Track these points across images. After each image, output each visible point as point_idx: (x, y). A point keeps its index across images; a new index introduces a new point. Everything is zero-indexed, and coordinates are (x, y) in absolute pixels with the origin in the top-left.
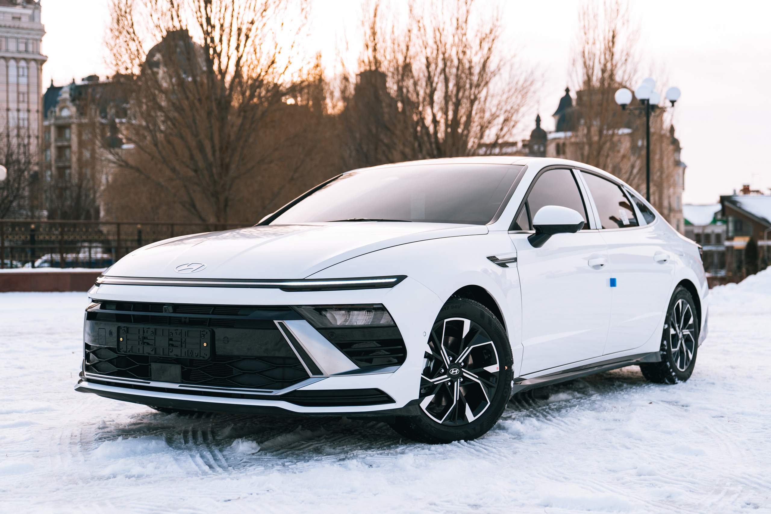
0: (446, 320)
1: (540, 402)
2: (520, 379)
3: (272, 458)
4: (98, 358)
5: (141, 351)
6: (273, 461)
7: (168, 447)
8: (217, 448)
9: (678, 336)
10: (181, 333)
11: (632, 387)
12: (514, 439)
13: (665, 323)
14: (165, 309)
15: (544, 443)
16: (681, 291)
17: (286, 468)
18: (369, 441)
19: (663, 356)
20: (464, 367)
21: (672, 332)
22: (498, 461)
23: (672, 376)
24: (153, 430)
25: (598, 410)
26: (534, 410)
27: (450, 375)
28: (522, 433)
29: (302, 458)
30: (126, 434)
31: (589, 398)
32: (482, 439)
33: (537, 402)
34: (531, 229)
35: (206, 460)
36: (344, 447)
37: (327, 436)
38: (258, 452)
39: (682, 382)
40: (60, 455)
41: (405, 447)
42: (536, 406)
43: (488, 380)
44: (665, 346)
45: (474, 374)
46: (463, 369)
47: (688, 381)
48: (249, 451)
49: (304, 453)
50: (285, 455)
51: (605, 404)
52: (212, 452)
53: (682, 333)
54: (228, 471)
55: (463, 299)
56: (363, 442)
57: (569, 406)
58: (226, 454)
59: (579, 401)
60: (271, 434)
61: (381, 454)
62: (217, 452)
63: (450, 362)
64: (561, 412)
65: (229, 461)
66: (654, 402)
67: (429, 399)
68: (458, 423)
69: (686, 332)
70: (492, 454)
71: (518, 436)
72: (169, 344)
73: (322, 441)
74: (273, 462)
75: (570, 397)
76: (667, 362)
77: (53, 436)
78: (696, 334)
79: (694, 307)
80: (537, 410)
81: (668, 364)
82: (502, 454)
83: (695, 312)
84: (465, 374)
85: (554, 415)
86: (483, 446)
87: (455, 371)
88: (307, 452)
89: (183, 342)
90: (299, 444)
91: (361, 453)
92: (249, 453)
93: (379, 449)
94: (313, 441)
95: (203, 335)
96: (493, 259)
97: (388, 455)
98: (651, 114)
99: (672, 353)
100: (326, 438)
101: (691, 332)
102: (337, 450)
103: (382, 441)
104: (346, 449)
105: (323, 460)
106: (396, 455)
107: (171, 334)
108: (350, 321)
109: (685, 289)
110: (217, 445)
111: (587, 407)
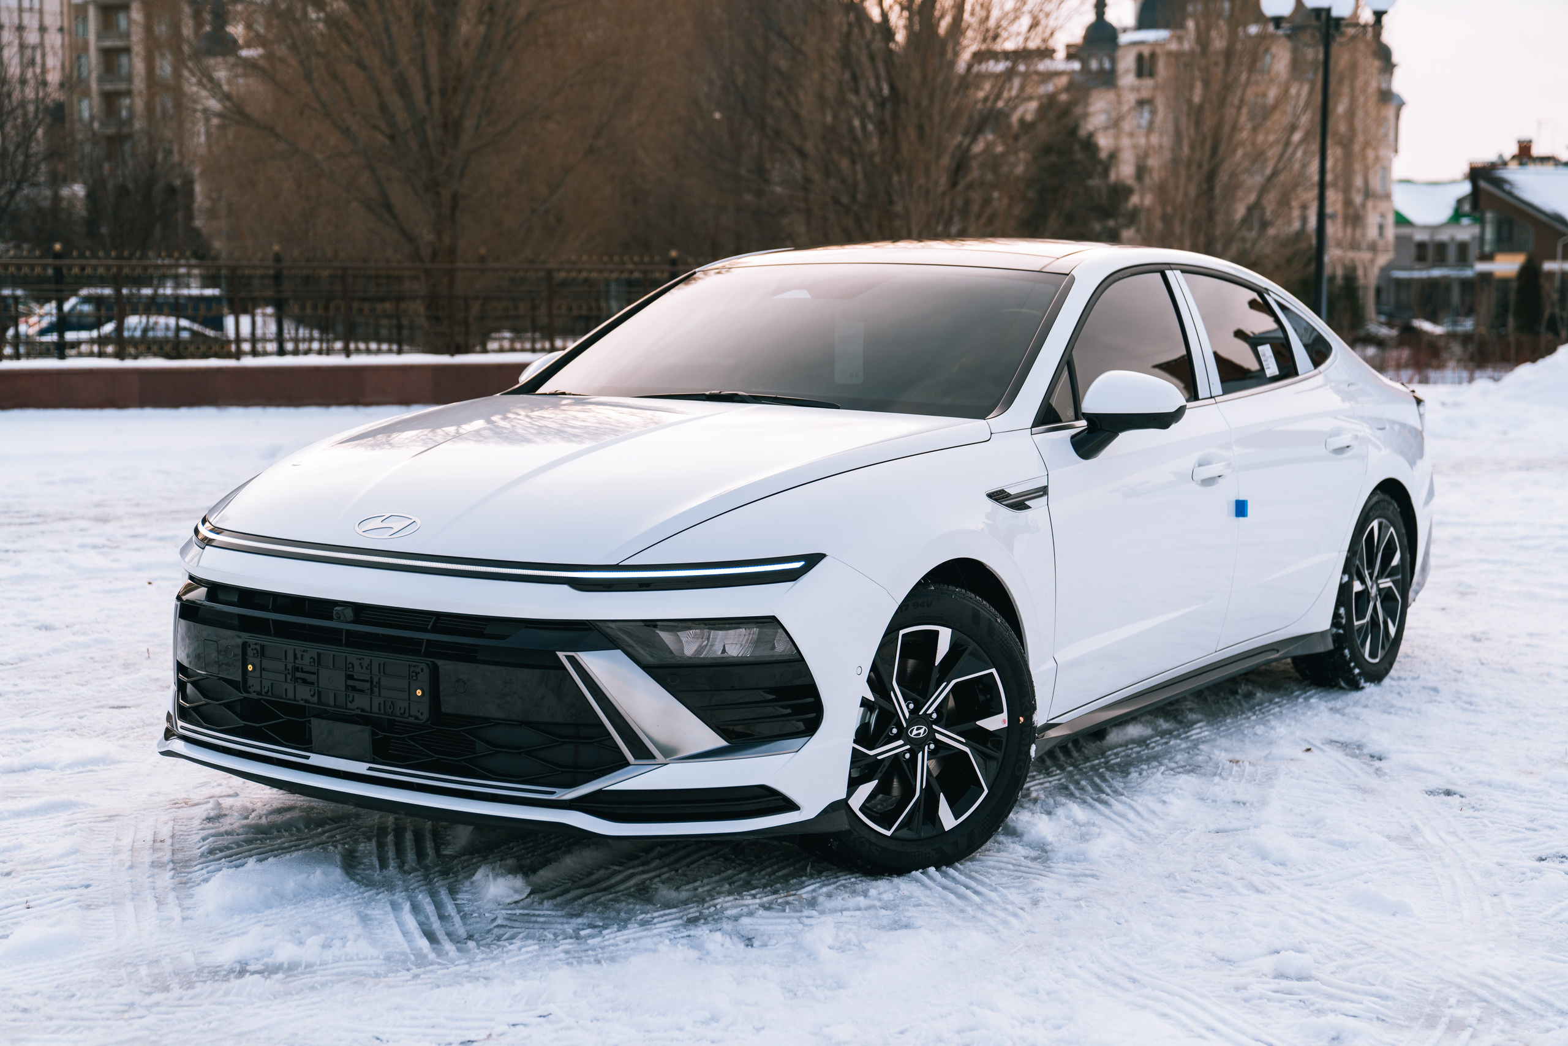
0: (902, 632)
1: (1088, 746)
2: (1049, 727)
3: (554, 913)
4: (205, 696)
5: (291, 695)
6: (556, 923)
7: (348, 879)
8: (445, 882)
9: (1369, 593)
10: (370, 665)
11: (1274, 699)
12: (1035, 859)
13: (1344, 572)
14: (337, 613)
15: (1093, 876)
16: (1377, 503)
17: (584, 947)
18: (747, 866)
19: (1337, 638)
20: (936, 722)
21: (1357, 587)
22: (1000, 928)
23: (1354, 676)
24: (317, 826)
25: (1203, 771)
26: (1075, 772)
27: (909, 740)
28: (1051, 843)
29: (613, 914)
30: (263, 838)
31: (1187, 732)
32: (971, 860)
33: (1082, 747)
34: (1077, 419)
35: (422, 919)
36: (698, 884)
37: (663, 850)
38: (529, 895)
39: (1373, 685)
40: (133, 899)
41: (818, 885)
42: (1080, 758)
43: (985, 745)
44: (1342, 618)
45: (957, 734)
46: (934, 727)
47: (1386, 681)
48: (508, 896)
49: (616, 900)
50: (579, 905)
51: (1217, 752)
52: (433, 895)
53: (1378, 585)
54: (468, 951)
55: (937, 586)
56: (735, 868)
57: (1145, 757)
58: (463, 902)
59: (1166, 743)
60: (552, 842)
61: (768, 908)
62: (444, 895)
63: (911, 712)
64: (1130, 777)
65: (469, 922)
66: (1315, 746)
67: (865, 790)
68: (926, 832)
69: (1386, 583)
70: (989, 908)
71: (1043, 853)
72: (347, 687)
73: (653, 865)
74: (556, 926)
75: (1148, 731)
76: (1345, 648)
77: (118, 839)
78: (1405, 586)
79: (1403, 531)
80: (1081, 770)
81: (1347, 652)
82: (1009, 907)
83: (1405, 541)
84: (938, 736)
85: (1115, 784)
86: (973, 884)
87: (918, 732)
88: (622, 898)
89: (375, 683)
90: (608, 871)
91: (729, 904)
92: (509, 900)
93: (765, 890)
94: (636, 862)
95: (414, 674)
96: (998, 496)
97: (784, 911)
98: (1333, 37)
99: (1356, 628)
100: (661, 856)
101: (1393, 582)
102: (684, 893)
103: (771, 866)
104: (700, 890)
105: (656, 920)
106: (801, 911)
107: (350, 666)
108: (710, 649)
109: (1387, 498)
110: (445, 873)
111: (1182, 763)
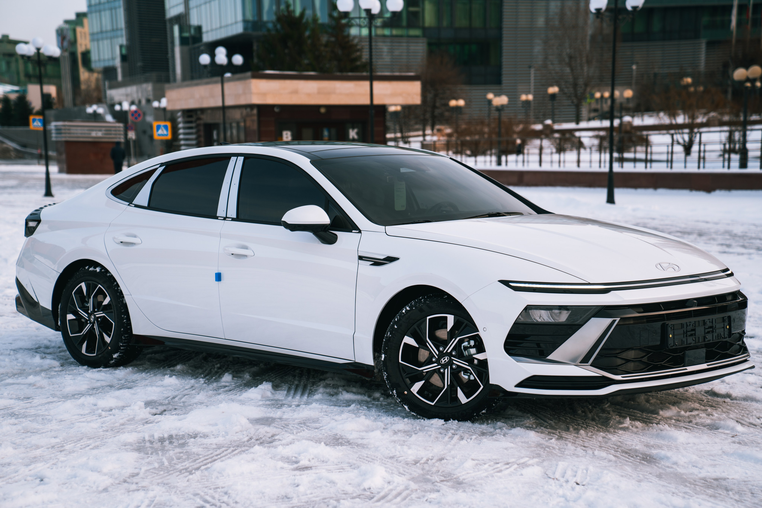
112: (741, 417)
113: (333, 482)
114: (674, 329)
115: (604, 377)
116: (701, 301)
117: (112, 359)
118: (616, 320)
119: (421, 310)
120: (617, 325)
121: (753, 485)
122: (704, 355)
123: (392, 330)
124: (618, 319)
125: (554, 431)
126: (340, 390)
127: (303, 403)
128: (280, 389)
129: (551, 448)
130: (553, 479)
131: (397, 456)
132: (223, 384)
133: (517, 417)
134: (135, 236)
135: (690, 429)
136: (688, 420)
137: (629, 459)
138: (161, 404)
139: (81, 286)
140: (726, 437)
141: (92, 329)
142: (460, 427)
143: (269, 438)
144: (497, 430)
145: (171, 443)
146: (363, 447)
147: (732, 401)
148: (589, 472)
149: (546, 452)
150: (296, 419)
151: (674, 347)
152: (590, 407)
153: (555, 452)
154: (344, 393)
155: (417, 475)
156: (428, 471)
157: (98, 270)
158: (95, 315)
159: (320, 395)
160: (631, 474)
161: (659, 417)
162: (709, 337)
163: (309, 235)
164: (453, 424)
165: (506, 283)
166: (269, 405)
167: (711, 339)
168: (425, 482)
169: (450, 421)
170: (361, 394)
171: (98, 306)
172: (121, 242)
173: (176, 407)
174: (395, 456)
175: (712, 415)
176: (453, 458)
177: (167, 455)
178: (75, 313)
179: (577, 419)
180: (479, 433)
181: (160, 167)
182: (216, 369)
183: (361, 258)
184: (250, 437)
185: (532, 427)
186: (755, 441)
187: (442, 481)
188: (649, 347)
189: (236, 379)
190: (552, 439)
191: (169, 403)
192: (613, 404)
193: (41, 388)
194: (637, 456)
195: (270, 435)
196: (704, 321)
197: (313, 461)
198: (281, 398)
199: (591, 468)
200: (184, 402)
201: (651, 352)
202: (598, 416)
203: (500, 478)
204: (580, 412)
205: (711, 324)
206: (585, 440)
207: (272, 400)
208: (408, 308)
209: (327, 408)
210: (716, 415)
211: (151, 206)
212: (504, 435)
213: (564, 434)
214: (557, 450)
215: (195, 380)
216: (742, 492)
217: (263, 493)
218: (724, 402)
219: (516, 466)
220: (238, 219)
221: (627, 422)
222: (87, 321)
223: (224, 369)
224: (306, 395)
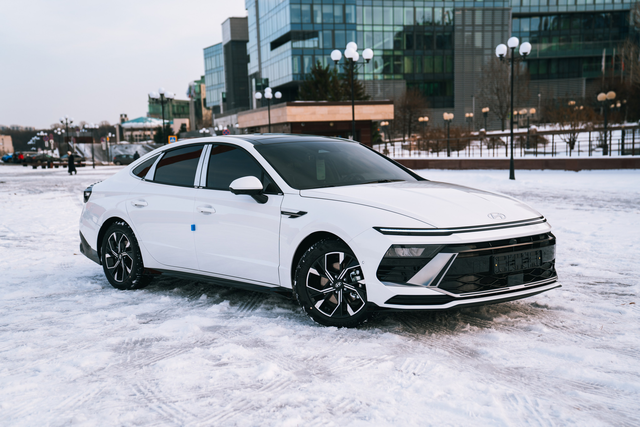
112: (549, 321)
113: (237, 376)
114: (498, 260)
115: (447, 295)
116: (519, 240)
117: (132, 284)
118: (455, 255)
119: (321, 249)
120: (456, 258)
121: (541, 372)
122: (523, 278)
123: (302, 264)
124: (457, 254)
125: (414, 335)
126: (275, 305)
127: (246, 315)
128: (235, 305)
129: (407, 347)
130: (399, 371)
131: (293, 355)
132: (200, 301)
133: (391, 324)
134: (144, 201)
135: (511, 331)
136: (512, 324)
137: (460, 354)
138: (151, 316)
139: (113, 235)
140: (534, 336)
141: (120, 264)
142: (348, 332)
143: (210, 341)
144: (373, 335)
145: (141, 344)
146: (272, 348)
147: (548, 310)
148: (426, 365)
149: (402, 350)
150: (236, 327)
151: (499, 273)
152: (446, 316)
153: (408, 350)
154: (277, 308)
155: (301, 369)
156: (311, 366)
157: (123, 224)
158: (122, 255)
159: (260, 309)
160: (456, 366)
161: (492, 323)
162: (525, 265)
163: (249, 197)
164: (344, 330)
165: (378, 229)
166: (222, 317)
167: (527, 267)
168: (305, 374)
169: (342, 328)
170: (288, 308)
171: (124, 249)
172: (136, 205)
173: (160, 318)
174: (292, 354)
175: (530, 321)
176: (333, 356)
177: (133, 354)
178: (110, 253)
179: (434, 325)
180: (360, 337)
181: (162, 153)
182: (200, 291)
183: (282, 213)
184: (197, 341)
185: (399, 332)
186: (553, 339)
187: (317, 374)
188: (480, 273)
189: (209, 298)
190: (409, 340)
191: (156, 316)
192: (463, 314)
193: (80, 303)
194: (466, 352)
195: (211, 339)
196: (522, 254)
197: (231, 359)
198: (233, 312)
199: (429, 362)
200: (166, 315)
201: (482, 277)
202: (449, 323)
203: (361, 370)
204: (437, 320)
205: (527, 256)
206: (433, 341)
207: (226, 313)
208: (312, 248)
209: (261, 319)
210: (532, 320)
211: (155, 180)
212: (377, 338)
213: (420, 337)
214: (410, 349)
215: (182, 299)
216: (531, 377)
217: (182, 384)
218: (542, 311)
219: (375, 361)
220: (207, 187)
221: (468, 326)
222: (117, 258)
223: (206, 291)
224: (251, 310)
